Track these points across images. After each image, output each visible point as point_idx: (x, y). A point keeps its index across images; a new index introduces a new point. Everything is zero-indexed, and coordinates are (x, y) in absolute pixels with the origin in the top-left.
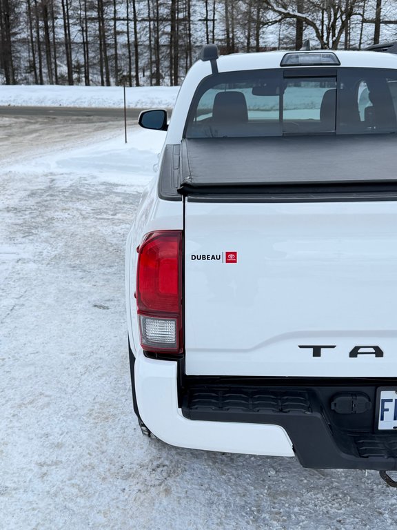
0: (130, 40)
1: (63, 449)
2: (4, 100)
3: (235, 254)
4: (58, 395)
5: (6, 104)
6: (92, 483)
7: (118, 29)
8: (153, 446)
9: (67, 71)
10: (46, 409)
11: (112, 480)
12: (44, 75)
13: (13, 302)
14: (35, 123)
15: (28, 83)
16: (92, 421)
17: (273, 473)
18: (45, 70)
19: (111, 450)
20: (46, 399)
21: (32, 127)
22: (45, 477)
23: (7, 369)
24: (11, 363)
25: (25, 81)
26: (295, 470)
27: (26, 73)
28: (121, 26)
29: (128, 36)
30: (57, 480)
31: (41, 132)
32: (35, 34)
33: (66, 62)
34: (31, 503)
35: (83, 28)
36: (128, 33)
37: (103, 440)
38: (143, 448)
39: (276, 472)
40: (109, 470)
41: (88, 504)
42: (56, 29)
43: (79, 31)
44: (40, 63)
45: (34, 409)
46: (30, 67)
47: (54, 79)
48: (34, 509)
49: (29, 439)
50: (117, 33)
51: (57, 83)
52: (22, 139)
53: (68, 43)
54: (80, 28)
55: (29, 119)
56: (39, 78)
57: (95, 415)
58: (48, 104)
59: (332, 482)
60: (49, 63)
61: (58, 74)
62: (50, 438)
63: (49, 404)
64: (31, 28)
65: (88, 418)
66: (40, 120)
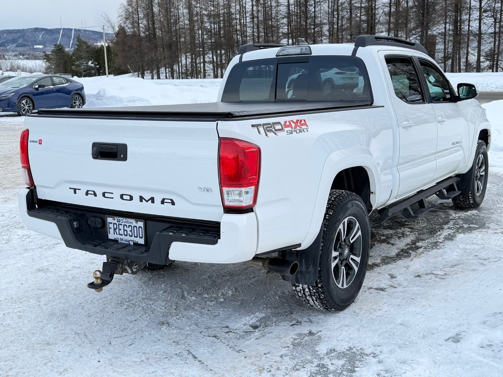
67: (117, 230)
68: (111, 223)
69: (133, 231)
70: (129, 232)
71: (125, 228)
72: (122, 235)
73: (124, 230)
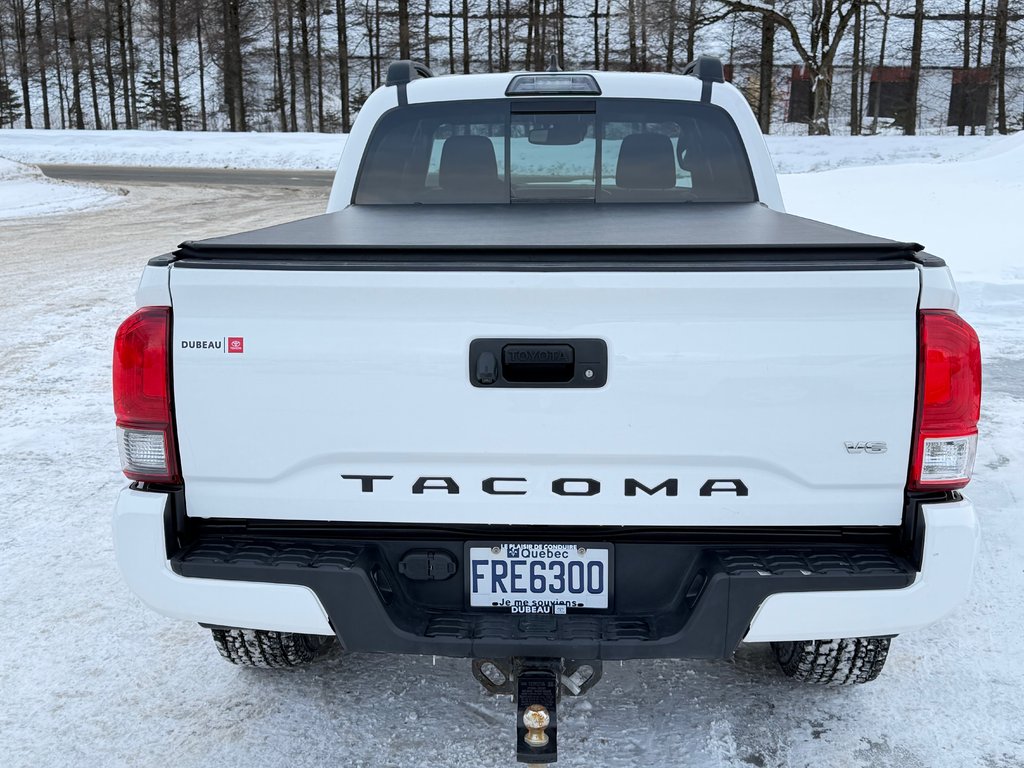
0: (455, 51)
1: (101, 678)
2: (218, 157)
3: (241, 340)
4: (125, 608)
5: (221, 166)
6: (128, 721)
7: (433, 33)
8: (243, 679)
9: (341, 108)
10: (97, 626)
11: (157, 719)
12: (298, 114)
13: (107, 477)
14: (257, 198)
15: (270, 129)
16: (162, 643)
17: (413, 718)
18: (300, 106)
19: (174, 681)
20: (103, 613)
21: (251, 204)
22: (58, 712)
23: (58, 570)
24: (69, 562)
25: (264, 126)
26: (451, 715)
27: (268, 111)
28: (438, 27)
29: (451, 45)
30: (76, 716)
31: (265, 214)
32: (285, 41)
33: (338, 92)
34: (25, 741)
35: (370, 30)
36: (451, 39)
37: (166, 669)
38: (225, 681)
39: (419, 717)
40: (160, 706)
41: (109, 746)
42: (322, 33)
43: (365, 35)
44: (293, 92)
45: (78, 625)
46: (276, 99)
47: (316, 122)
48: (24, 749)
49: (54, 662)
50: (430, 40)
51: (322, 130)
52: (228, 224)
53: (343, 57)
54: (365, 31)
55: (251, 191)
56: (289, 120)
57: (170, 634)
58: (296, 166)
59: (499, 733)
60: (308, 93)
61: (324, 113)
62: (87, 662)
63: (103, 619)
64: (277, 31)
65: (157, 639)
66: (270, 192)
67: (507, 582)
68: (485, 562)
69: (566, 577)
70: (550, 580)
71: (538, 570)
72: (524, 591)
73: (533, 577)
